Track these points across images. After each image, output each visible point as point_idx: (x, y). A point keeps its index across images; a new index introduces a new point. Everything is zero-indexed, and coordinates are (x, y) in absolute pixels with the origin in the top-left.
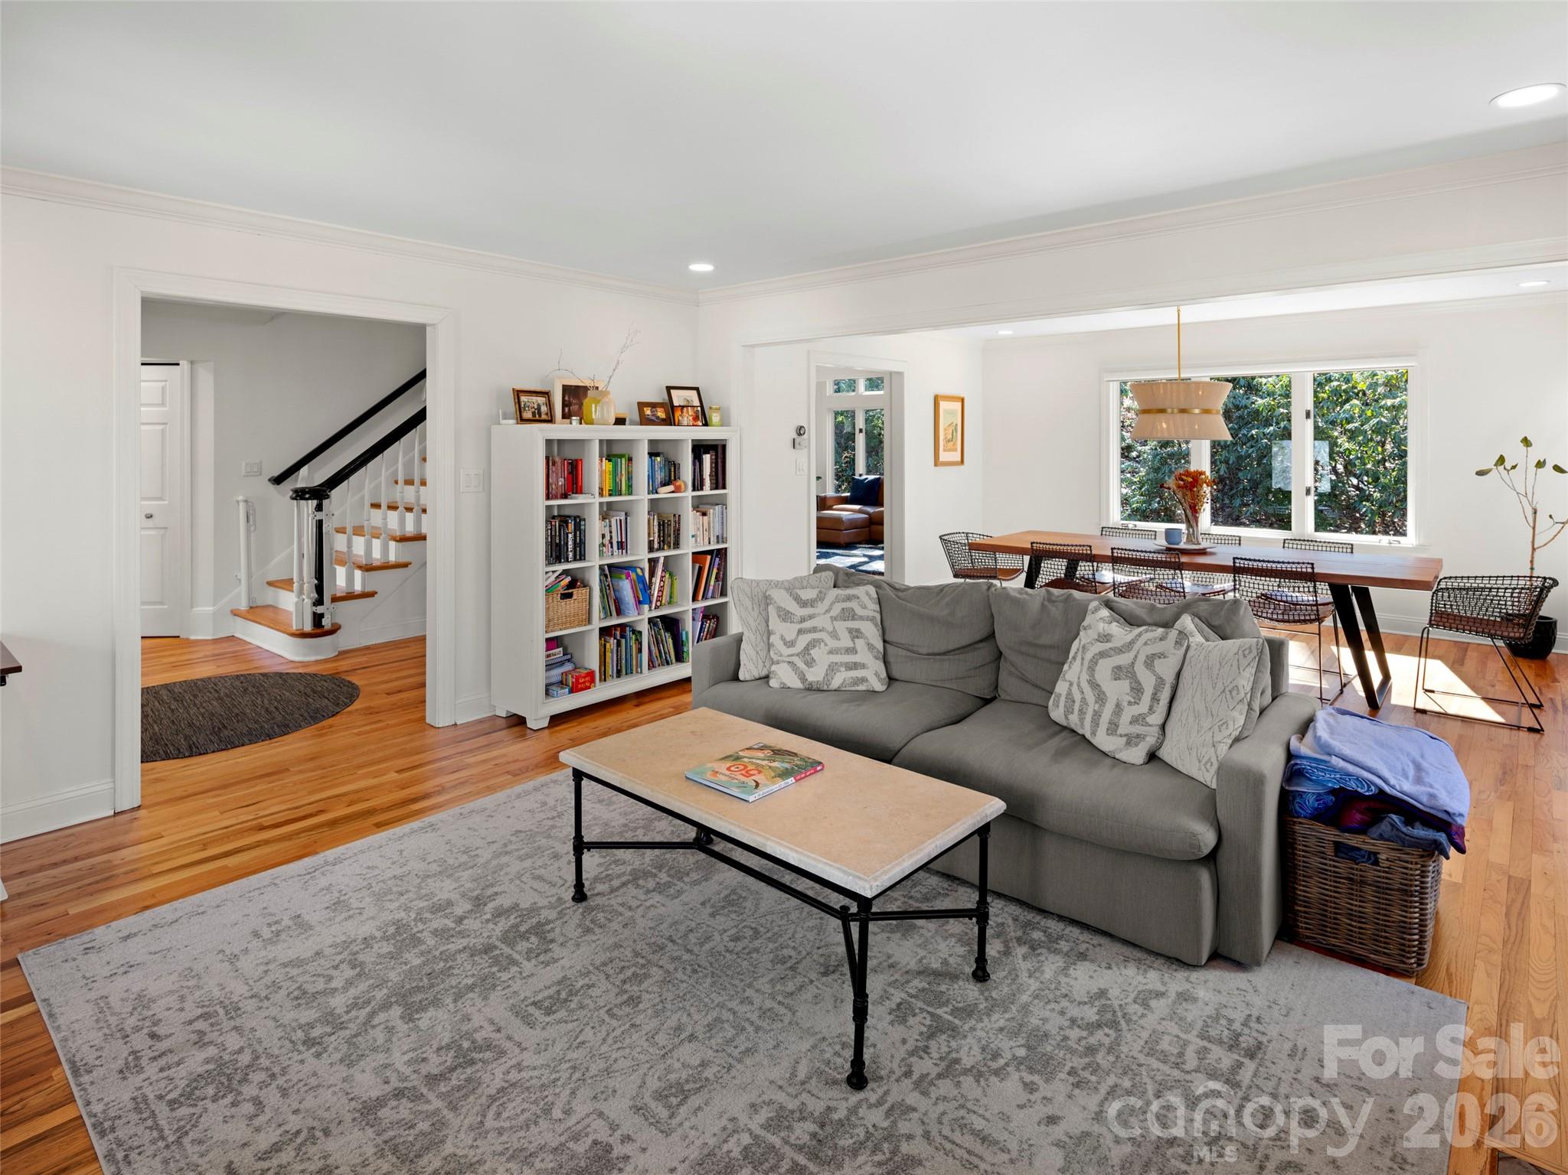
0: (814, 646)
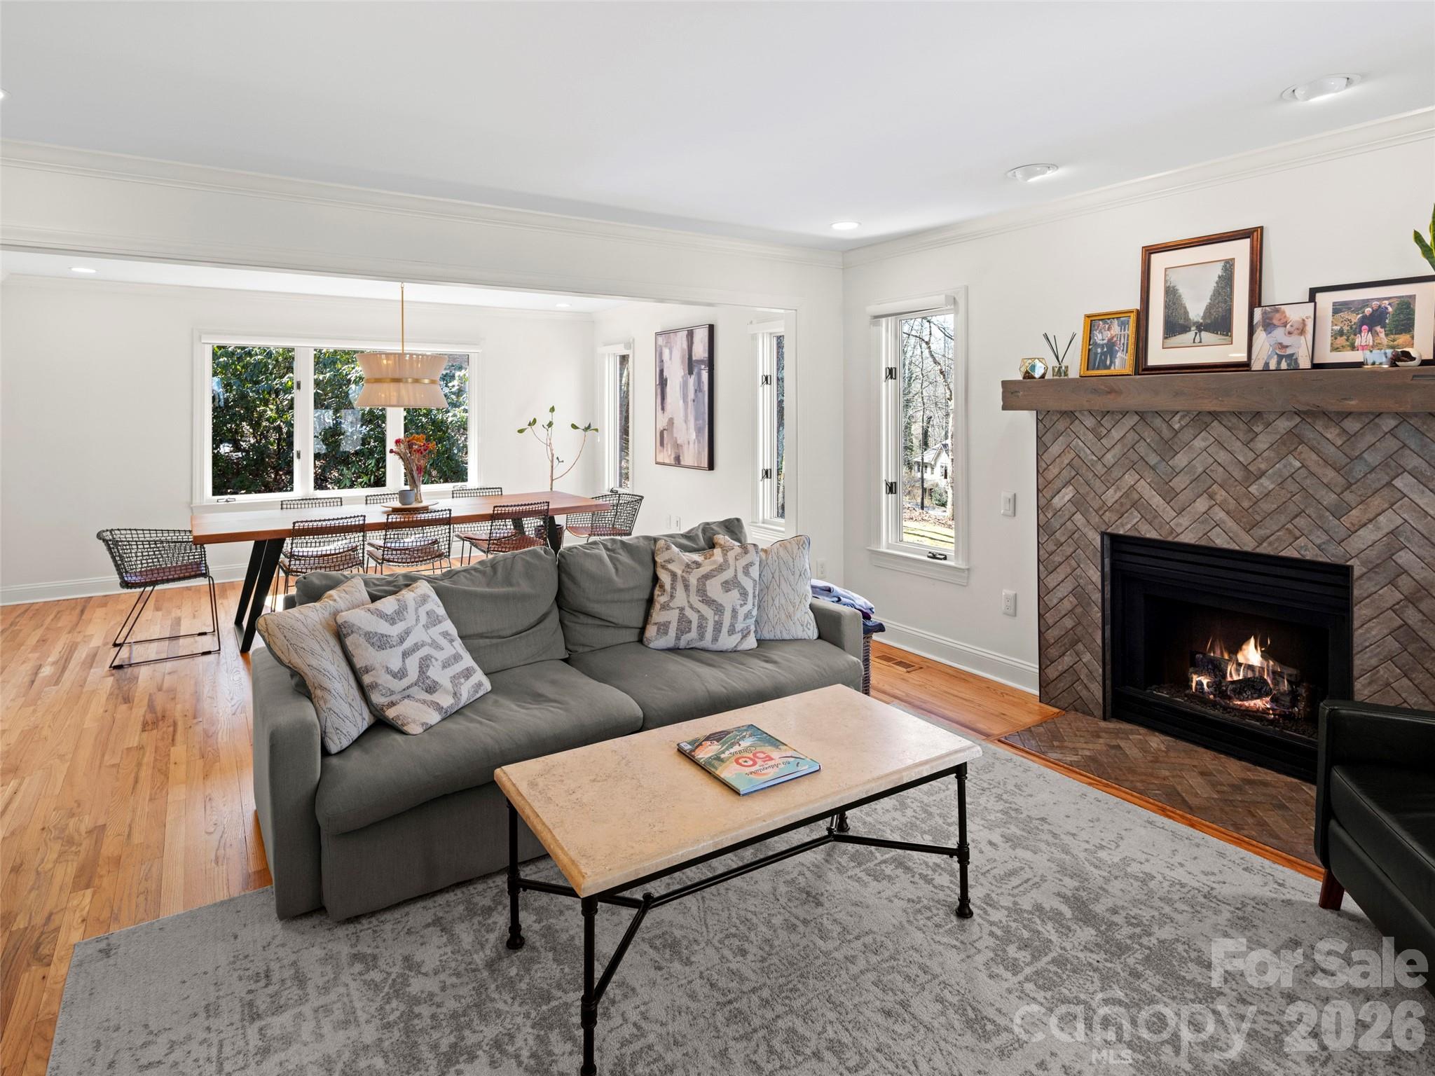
0: (428, 666)
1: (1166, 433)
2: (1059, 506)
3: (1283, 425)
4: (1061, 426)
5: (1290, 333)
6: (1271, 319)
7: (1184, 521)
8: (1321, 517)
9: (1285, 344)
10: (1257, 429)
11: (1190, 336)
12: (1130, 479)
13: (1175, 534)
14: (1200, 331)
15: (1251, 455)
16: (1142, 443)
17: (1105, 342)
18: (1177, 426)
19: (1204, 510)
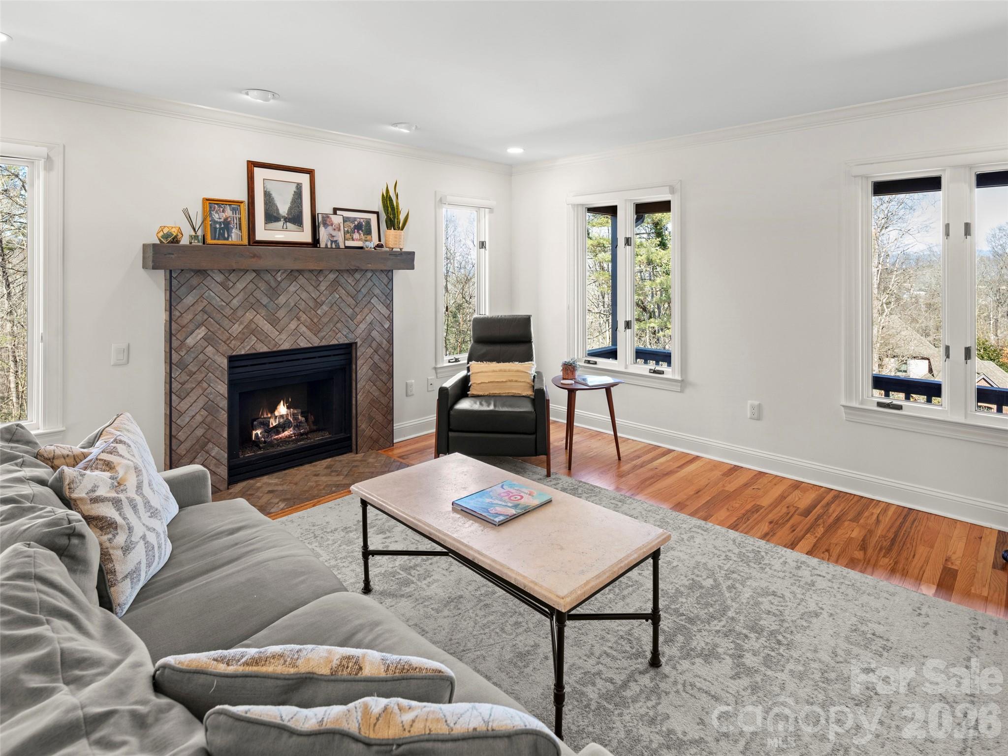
1: (273, 284)
2: (192, 345)
3: (332, 276)
4: (195, 281)
5: (334, 229)
6: (326, 221)
7: (284, 336)
8: (347, 321)
9: (333, 235)
10: (321, 279)
11: (281, 223)
12: (249, 315)
13: (278, 345)
14: (286, 222)
15: (318, 293)
16: (258, 291)
17: (222, 220)
18: (279, 279)
19: (294, 328)
